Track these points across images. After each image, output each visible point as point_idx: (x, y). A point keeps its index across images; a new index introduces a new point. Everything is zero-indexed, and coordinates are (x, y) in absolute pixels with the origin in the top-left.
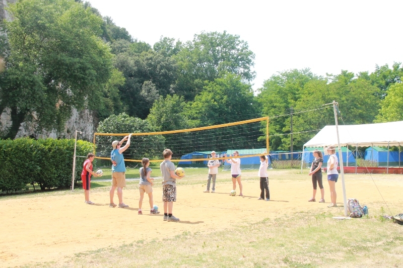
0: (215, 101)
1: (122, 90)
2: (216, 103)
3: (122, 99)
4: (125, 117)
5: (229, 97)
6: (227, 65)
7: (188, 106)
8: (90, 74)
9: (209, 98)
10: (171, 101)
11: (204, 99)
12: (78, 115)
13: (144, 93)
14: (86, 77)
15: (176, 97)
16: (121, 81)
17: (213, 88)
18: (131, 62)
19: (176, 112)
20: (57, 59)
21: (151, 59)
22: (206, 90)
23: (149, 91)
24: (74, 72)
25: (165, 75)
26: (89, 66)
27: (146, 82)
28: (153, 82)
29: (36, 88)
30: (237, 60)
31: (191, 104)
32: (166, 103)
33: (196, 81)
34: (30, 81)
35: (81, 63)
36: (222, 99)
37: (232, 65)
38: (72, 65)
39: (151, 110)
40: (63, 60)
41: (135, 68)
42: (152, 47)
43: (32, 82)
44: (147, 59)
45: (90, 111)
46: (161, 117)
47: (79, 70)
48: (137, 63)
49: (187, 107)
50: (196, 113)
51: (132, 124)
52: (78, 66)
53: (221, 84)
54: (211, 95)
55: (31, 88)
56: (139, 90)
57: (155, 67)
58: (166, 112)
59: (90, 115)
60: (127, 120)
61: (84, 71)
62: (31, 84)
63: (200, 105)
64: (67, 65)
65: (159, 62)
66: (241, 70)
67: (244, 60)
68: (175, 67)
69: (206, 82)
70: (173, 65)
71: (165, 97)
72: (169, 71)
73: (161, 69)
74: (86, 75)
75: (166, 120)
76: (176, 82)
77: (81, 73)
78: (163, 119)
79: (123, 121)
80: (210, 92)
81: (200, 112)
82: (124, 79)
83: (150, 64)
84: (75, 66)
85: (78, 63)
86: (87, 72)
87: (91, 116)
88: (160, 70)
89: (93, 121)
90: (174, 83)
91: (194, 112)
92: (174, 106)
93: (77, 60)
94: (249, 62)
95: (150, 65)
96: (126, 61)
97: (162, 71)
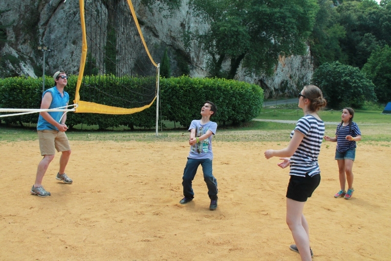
1: (341, 42)
3: (343, 50)
4: (337, 65)
8: (290, 22)
10: (387, 50)
12: (300, 64)
13: (363, 44)
14: (286, 25)
16: (342, 34)
18: (354, 17)
20: (259, 10)
21: (374, 13)
23: (369, 43)
24: (275, 21)
25: (386, 27)
26: (288, 14)
27: (367, 34)
28: (373, 35)
29: (240, 37)
32: (382, 52)
34: (235, 31)
35: (281, 13)
38: (273, 14)
39: (368, 59)
40: (265, 11)
41: (358, 23)
42: (379, 4)
43: (237, 31)
44: (370, 14)
45: (311, 61)
46: (377, 65)
47: (279, 19)
48: (360, 18)
51: (342, 71)
52: (278, 15)
55: (237, 37)
56: (359, 41)
57: (377, 20)
59: (311, 63)
60: (339, 67)
61: (284, 19)
62: (236, 33)
64: (268, 15)
65: (382, 16)
73: (383, 22)
74: (286, 23)
75: (381, 68)
77: (282, 22)
78: (378, 68)
79: (335, 68)
82: (345, 33)
83: (373, 17)
84: (275, 15)
85: (278, 12)
86: (287, 20)
87: (312, 65)
89: (314, 69)
93: (277, 10)
95: (373, 20)
96: (349, 17)
97: (385, 23)
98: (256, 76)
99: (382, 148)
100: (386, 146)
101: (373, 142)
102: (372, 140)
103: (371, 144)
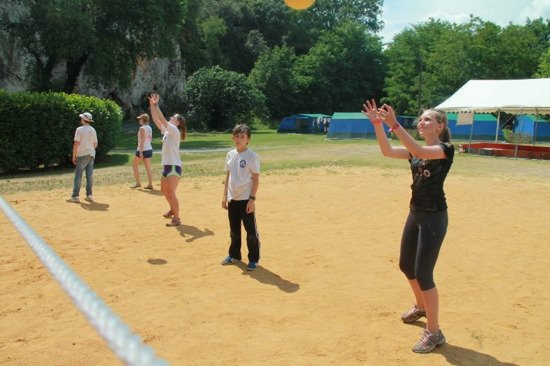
0: (332, 53)
2: (333, 56)
3: (224, 52)
4: (218, 71)
5: (349, 49)
6: (350, 12)
7: (301, 59)
8: (153, 11)
9: (325, 50)
10: (278, 53)
11: (318, 52)
12: (167, 69)
13: (249, 44)
14: (148, 14)
15: (285, 49)
16: (222, 30)
17: (330, 38)
18: (236, 8)
19: (284, 66)
21: (260, 4)
22: (321, 40)
23: (255, 42)
24: (131, 8)
25: (275, 23)
27: (253, 32)
28: (260, 32)
29: (80, 29)
30: (361, 7)
31: (303, 58)
32: (272, 55)
33: (312, 30)
34: (71, 20)
36: (341, 51)
37: (354, 12)
39: (255, 63)
41: (241, 16)
44: (256, 5)
45: (182, 65)
46: (267, 72)
47: (138, 5)
48: (244, 9)
49: (299, 62)
50: (309, 68)
51: (225, 79)
53: (341, 35)
54: (327, 47)
55: (75, 30)
56: (243, 40)
57: (264, 14)
58: (272, 67)
59: (182, 69)
60: (220, 74)
61: (145, 6)
62: (73, 23)
63: (314, 58)
65: (269, 8)
66: (367, 18)
67: (369, 7)
68: (288, 15)
69: (323, 31)
70: (286, 12)
71: (273, 48)
72: (280, 19)
73: (271, 16)
74: (147, 11)
75: (272, 75)
76: (289, 33)
77: (141, 10)
78: (268, 74)
79: (215, 75)
80: (326, 43)
81: (314, 68)
82: (225, 28)
83: (259, 10)
86: (148, 8)
87: (184, 71)
88: (270, 18)
89: (186, 76)
90: (287, 34)
91: (307, 66)
92: (282, 58)
94: (376, 9)
95: (258, 12)
96: (230, 7)
97: (273, 19)
98: (105, 88)
99: (289, 177)
100: (294, 174)
101: (278, 171)
102: (277, 168)
103: (275, 173)
